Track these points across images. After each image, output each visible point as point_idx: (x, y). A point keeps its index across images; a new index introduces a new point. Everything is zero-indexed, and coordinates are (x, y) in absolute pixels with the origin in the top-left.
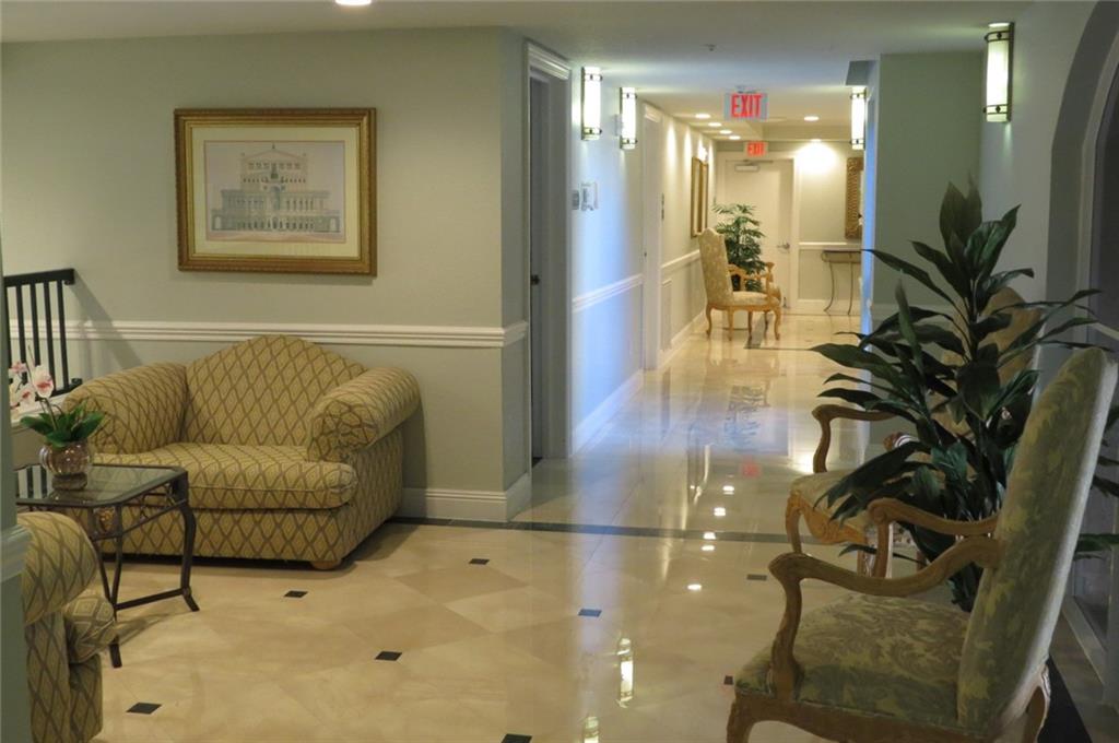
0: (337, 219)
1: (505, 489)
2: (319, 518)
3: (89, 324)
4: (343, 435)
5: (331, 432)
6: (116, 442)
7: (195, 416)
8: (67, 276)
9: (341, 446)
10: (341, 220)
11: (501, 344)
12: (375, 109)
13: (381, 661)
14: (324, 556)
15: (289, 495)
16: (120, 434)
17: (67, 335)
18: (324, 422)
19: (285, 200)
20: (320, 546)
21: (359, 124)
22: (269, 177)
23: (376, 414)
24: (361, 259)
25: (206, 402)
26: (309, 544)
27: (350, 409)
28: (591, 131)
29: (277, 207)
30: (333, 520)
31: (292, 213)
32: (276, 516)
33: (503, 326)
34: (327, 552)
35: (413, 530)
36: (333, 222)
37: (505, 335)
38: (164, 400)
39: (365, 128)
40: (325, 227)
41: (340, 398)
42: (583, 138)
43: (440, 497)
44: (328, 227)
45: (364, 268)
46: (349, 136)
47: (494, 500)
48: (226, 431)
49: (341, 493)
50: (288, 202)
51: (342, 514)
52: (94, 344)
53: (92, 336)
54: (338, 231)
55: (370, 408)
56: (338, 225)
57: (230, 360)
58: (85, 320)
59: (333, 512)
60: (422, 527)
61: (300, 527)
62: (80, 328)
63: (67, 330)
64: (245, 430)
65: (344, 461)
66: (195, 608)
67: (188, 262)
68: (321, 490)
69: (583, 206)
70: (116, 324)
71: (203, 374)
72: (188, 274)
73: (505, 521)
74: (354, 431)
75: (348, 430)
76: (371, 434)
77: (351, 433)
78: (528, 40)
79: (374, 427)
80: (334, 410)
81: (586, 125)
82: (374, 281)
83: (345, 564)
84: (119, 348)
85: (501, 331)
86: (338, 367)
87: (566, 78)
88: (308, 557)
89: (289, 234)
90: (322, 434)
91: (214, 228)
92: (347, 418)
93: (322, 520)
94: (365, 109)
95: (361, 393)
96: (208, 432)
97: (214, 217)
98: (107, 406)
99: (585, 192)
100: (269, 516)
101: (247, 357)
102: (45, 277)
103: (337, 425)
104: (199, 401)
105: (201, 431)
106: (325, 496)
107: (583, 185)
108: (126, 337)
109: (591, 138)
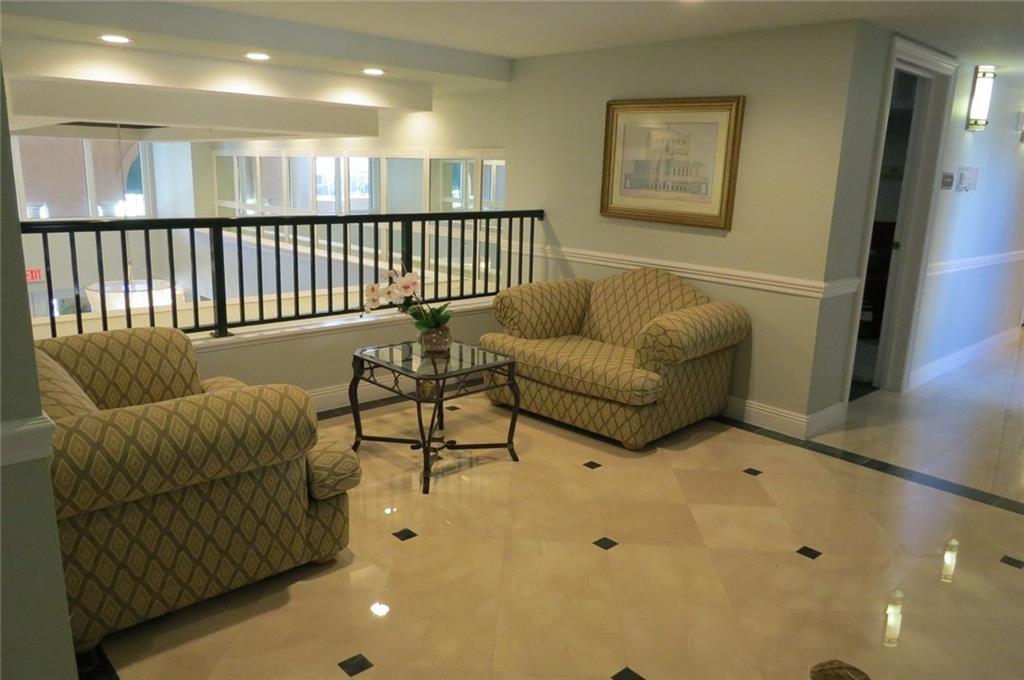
0: (707, 184)
1: (808, 414)
2: (627, 411)
3: (548, 247)
4: (658, 351)
5: (649, 347)
6: (519, 329)
7: (589, 319)
8: (540, 214)
9: (655, 359)
10: (710, 186)
11: (821, 295)
12: (744, 98)
13: (596, 546)
14: (628, 440)
15: (607, 390)
16: (522, 325)
17: (534, 253)
18: (646, 339)
19: (672, 169)
20: (626, 430)
21: (730, 109)
22: (664, 149)
23: (685, 339)
24: (720, 216)
25: (597, 310)
26: (619, 428)
27: (665, 332)
28: (976, 123)
29: (667, 173)
30: (637, 414)
31: (677, 178)
32: (599, 402)
33: (826, 280)
34: (630, 437)
35: (724, 430)
36: (704, 187)
37: (825, 288)
38: (574, 304)
39: (734, 110)
40: (698, 189)
41: (659, 323)
42: (967, 128)
43: (757, 409)
44: (700, 190)
45: (722, 223)
46: (722, 119)
47: (796, 421)
48: (605, 332)
49: (642, 396)
50: (675, 170)
51: (645, 412)
52: (550, 260)
53: (550, 256)
54: (706, 193)
55: (681, 334)
56: (707, 188)
57: (617, 283)
58: (547, 244)
59: (638, 408)
60: (734, 429)
61: (613, 415)
62: (544, 251)
63: (534, 249)
64: (617, 333)
65: (657, 371)
66: (515, 459)
67: (605, 209)
68: (628, 391)
69: (957, 187)
70: (563, 249)
71: (600, 290)
72: (606, 219)
73: (803, 439)
74: (666, 349)
75: (662, 348)
76: (679, 354)
77: (663, 350)
78: (896, 34)
79: (683, 349)
80: (653, 331)
81: (972, 117)
82: (729, 234)
83: (649, 447)
84: (563, 264)
85: (822, 284)
86: (688, 297)
87: (950, 73)
88: (618, 437)
89: (672, 194)
90: (643, 347)
91: (625, 187)
92: (662, 339)
93: (629, 413)
94: (735, 97)
95: (680, 322)
96: (594, 332)
97: (626, 179)
98: (517, 304)
99: (962, 175)
100: (594, 402)
101: (629, 282)
102: (521, 214)
103: (654, 342)
104: (593, 308)
105: (590, 330)
106: (630, 396)
107: (960, 169)
108: (568, 258)
109: (977, 129)
